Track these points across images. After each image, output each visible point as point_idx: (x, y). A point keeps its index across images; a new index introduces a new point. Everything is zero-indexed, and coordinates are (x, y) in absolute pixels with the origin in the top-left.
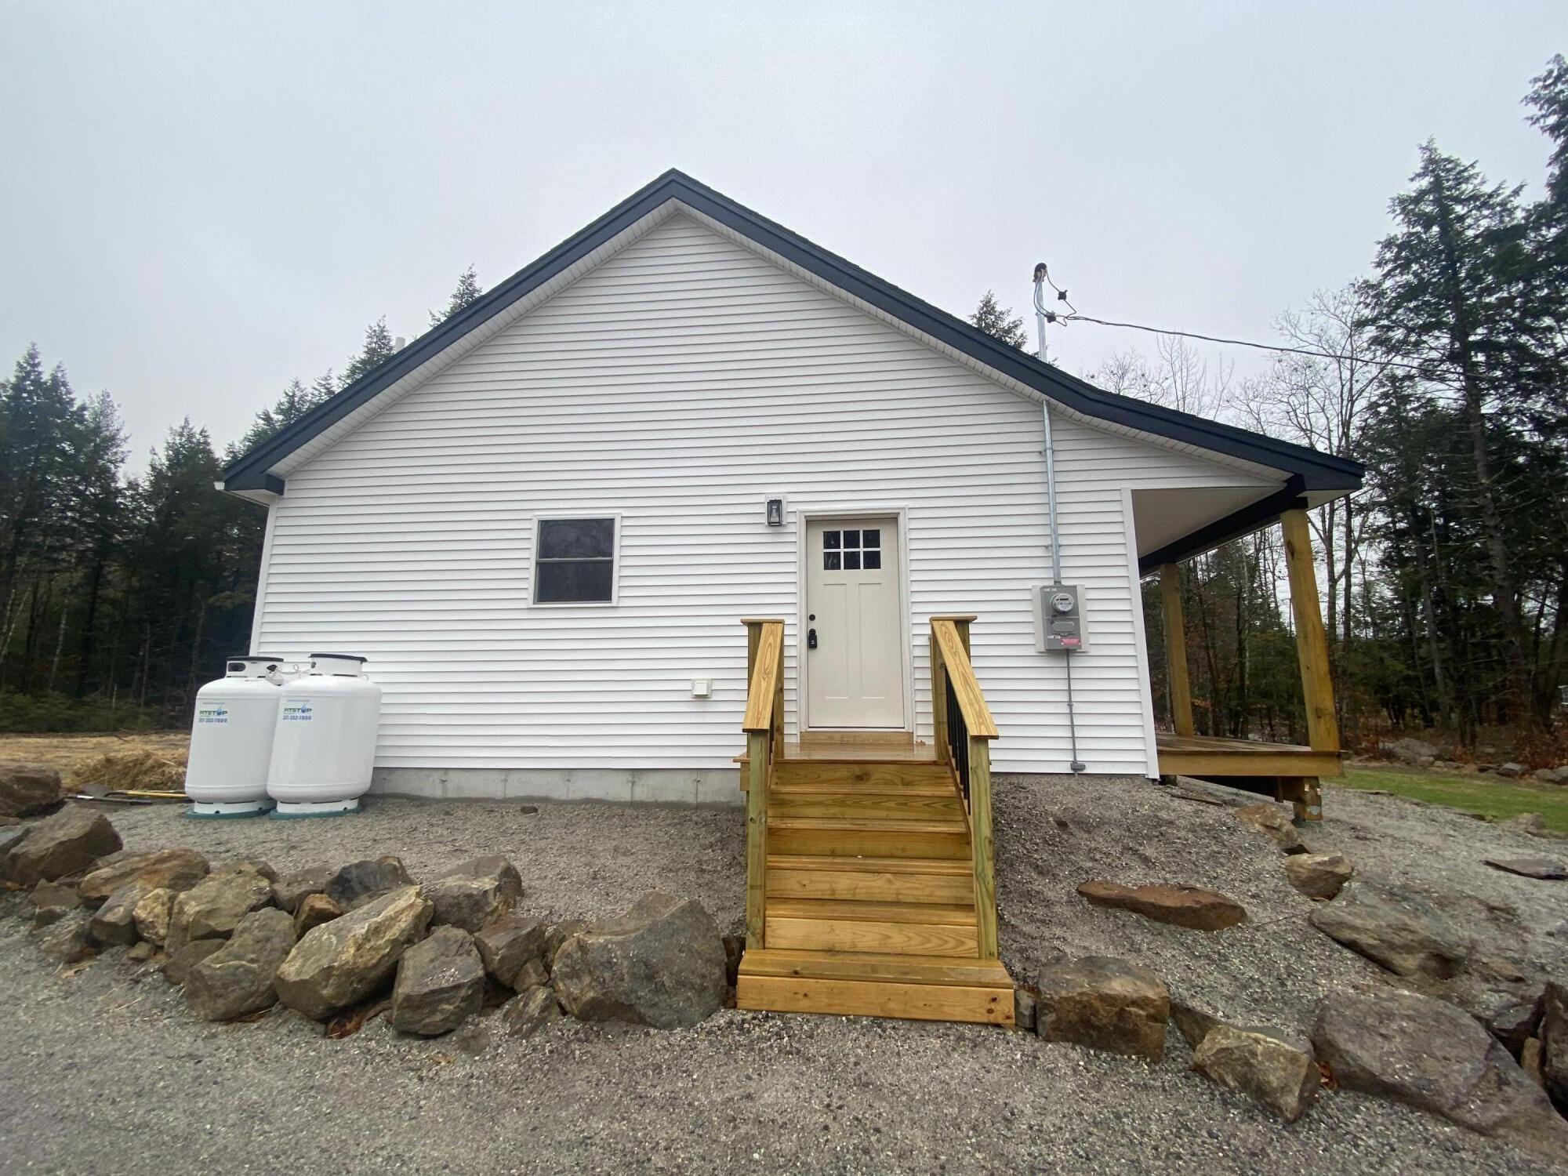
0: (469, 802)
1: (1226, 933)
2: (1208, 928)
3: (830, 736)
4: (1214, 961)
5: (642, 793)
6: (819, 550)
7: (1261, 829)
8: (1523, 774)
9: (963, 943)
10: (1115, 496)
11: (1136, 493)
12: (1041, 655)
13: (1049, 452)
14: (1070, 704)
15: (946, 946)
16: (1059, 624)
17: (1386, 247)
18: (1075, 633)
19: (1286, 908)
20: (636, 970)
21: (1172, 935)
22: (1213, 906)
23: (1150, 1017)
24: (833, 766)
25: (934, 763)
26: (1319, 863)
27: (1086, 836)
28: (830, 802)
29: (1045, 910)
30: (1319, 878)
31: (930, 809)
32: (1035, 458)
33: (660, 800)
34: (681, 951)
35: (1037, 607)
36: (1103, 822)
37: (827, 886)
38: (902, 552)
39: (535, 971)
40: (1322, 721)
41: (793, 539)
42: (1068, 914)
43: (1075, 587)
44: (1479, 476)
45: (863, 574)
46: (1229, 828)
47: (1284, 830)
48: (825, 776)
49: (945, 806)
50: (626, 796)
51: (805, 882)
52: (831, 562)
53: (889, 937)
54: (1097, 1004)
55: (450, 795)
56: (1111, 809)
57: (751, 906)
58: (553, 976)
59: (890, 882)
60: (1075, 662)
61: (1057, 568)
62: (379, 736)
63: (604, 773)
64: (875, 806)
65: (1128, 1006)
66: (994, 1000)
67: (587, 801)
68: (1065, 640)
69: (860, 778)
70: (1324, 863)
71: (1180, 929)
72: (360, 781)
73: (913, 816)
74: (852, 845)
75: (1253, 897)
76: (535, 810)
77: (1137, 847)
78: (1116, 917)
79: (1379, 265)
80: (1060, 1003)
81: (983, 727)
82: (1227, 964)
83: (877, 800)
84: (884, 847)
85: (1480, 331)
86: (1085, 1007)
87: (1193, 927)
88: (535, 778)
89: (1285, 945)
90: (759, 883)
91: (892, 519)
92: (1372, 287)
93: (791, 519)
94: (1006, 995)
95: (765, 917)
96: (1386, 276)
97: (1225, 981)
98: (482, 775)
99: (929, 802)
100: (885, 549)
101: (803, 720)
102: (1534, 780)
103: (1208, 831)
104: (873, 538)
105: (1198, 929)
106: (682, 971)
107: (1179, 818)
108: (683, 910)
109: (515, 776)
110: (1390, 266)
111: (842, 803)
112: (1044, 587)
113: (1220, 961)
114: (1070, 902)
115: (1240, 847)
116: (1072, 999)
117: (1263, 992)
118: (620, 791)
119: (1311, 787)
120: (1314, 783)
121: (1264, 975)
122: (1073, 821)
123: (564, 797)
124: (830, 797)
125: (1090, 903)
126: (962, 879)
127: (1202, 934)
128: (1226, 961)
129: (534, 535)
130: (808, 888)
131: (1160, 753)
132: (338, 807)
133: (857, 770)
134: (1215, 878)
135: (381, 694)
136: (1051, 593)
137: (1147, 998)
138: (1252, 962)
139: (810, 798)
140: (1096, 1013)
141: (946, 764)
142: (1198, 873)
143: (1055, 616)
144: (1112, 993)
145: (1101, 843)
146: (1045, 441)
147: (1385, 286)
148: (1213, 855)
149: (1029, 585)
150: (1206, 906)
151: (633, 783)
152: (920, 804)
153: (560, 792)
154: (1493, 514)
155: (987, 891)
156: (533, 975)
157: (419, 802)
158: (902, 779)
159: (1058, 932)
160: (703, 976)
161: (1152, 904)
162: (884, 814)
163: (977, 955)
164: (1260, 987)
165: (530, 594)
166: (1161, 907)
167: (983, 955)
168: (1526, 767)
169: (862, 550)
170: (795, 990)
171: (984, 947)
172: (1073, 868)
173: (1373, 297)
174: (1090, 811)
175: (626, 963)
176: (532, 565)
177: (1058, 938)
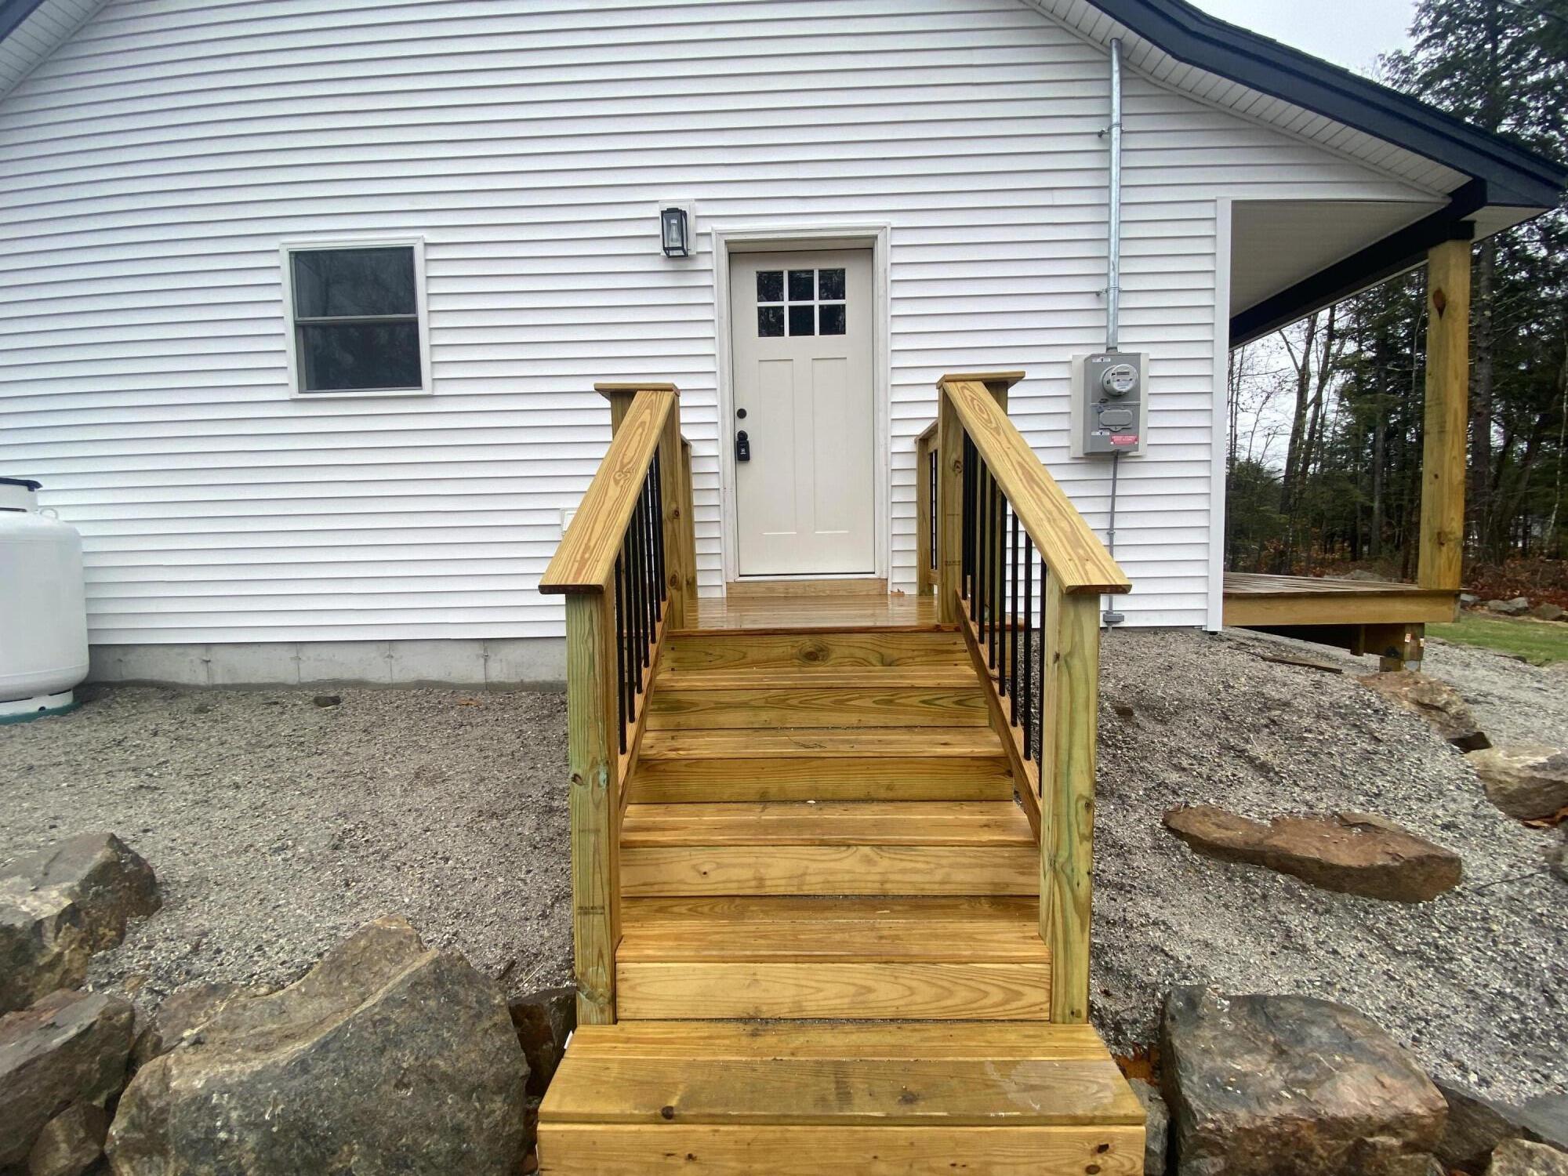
0: (245, 690)
1: (1440, 907)
2: (1408, 898)
3: (770, 587)
4: (1430, 960)
5: (499, 671)
6: (751, 303)
7: (1414, 708)
8: (1474, 605)
9: (1019, 995)
10: (1207, 211)
11: (1240, 208)
12: (1076, 461)
13: (1116, 132)
14: (1111, 533)
15: (985, 1002)
16: (1113, 414)
17: (1424, 10)
18: (1130, 427)
19: (1500, 846)
20: (278, 1152)
21: (1348, 911)
22: (1421, 861)
23: (1410, 1147)
24: (767, 639)
25: (937, 629)
26: (1534, 768)
27: (1159, 728)
28: (761, 703)
29: (1119, 862)
30: (1538, 791)
31: (933, 709)
32: (1092, 144)
33: (527, 680)
34: (401, 1085)
35: (1076, 390)
36: (1183, 706)
37: (747, 874)
38: (880, 304)
39: (68, 1141)
40: (1444, 549)
41: (705, 280)
42: (1160, 873)
43: (1139, 355)
44: (1482, 291)
45: (818, 343)
46: (1376, 711)
47: (1453, 710)
48: (754, 653)
49: (959, 703)
50: (477, 676)
51: (705, 868)
52: (770, 325)
53: (870, 990)
54: (1313, 1138)
55: (219, 681)
56: (1190, 683)
57: (585, 945)
58: (108, 1148)
59: (869, 861)
60: (1125, 471)
61: (1112, 328)
62: (88, 600)
63: (443, 645)
64: (840, 706)
65: (1372, 1135)
66: (1103, 1149)
67: (420, 684)
68: (1117, 438)
69: (812, 657)
70: (1542, 767)
71: (1363, 902)
72: (75, 666)
73: (905, 720)
74: (797, 783)
75: (1446, 827)
76: (336, 701)
77: (1242, 745)
78: (1247, 880)
79: (1414, 32)
80: (1236, 1138)
81: (1089, 566)
82: (1454, 966)
83: (840, 696)
84: (856, 784)
85: (1508, 121)
86: (1286, 1144)
87: (1383, 897)
88: (341, 654)
89: (1533, 921)
90: (598, 902)
91: (863, 249)
92: (1405, 60)
93: (703, 246)
94: (1130, 1140)
95: (614, 962)
96: (1419, 47)
97: (1456, 1000)
98: (261, 652)
99: (932, 697)
100: (852, 303)
101: (731, 564)
102: (1485, 611)
103: (1343, 717)
104: (834, 285)
105: (1392, 900)
106: (401, 1132)
107: (1295, 696)
108: (416, 984)
109: (310, 652)
110: (1426, 34)
111: (781, 703)
112: (1093, 356)
113: (1440, 961)
114: (1158, 848)
115: (1400, 741)
116: (1262, 1130)
117: (1524, 1019)
118: (467, 669)
119: (1413, 637)
120: (1417, 631)
121: (1518, 984)
122: (1140, 707)
123: (387, 680)
124: (758, 695)
125: (1194, 851)
126: (1006, 852)
127: (1399, 911)
128: (1451, 959)
129: (284, 276)
130: (714, 876)
131: (1227, 597)
132: (31, 707)
133: (808, 643)
134: (1377, 795)
135: (79, 539)
136: (1103, 365)
137: (1409, 1114)
138: (1493, 960)
139: (726, 698)
140: (1306, 1152)
141: (957, 630)
142: (1349, 788)
143: (1104, 401)
144: (1342, 1113)
145: (1182, 737)
146: (1109, 116)
147: (1416, 60)
148: (1367, 757)
149: (1067, 355)
150: (1408, 861)
151: (486, 658)
152: (915, 701)
153: (378, 671)
154: (1488, 335)
155: (1075, 898)
156: (63, 1146)
157: (170, 691)
158: (882, 655)
159: (1148, 906)
160: (459, 1130)
161: (1317, 862)
162: (853, 719)
163: (1046, 1016)
164: (1517, 1009)
165: (291, 377)
166: (1332, 867)
167: (1057, 1015)
168: (1477, 598)
169: (816, 303)
170: (668, 1149)
171: (1061, 999)
172: (1151, 785)
173: (1403, 72)
174: (1160, 689)
175: (251, 1139)
176: (288, 328)
177: (1155, 923)
